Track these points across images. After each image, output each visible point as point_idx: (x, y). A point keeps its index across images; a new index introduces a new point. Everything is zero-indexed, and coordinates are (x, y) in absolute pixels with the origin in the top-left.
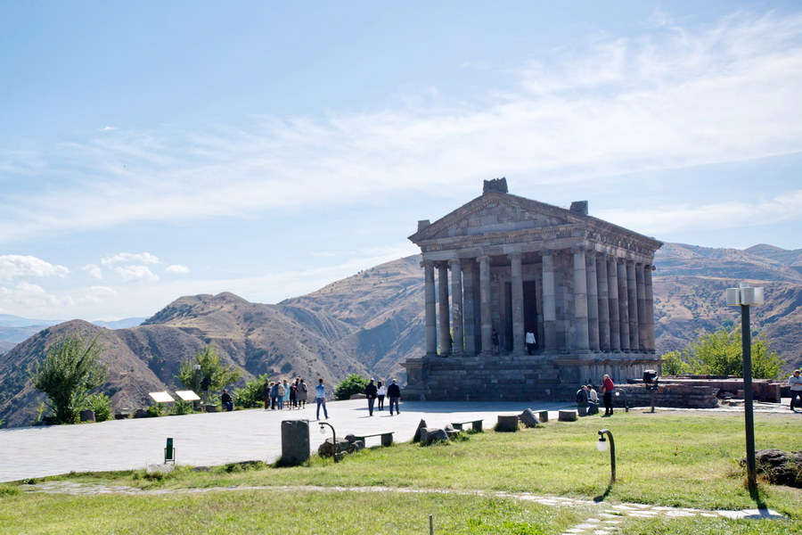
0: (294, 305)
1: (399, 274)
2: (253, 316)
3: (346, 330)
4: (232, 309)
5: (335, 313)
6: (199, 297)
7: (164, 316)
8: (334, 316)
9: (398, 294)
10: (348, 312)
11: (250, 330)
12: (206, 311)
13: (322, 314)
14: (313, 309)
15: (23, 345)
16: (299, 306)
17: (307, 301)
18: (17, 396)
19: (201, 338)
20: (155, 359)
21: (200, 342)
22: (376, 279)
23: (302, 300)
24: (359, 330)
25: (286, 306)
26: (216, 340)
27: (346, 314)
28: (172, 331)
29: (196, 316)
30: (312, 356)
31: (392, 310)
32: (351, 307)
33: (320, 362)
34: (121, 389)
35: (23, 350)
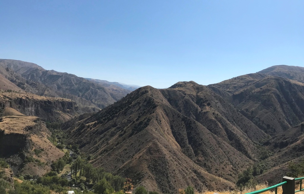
0: (212, 86)
1: (246, 79)
2: (199, 88)
3: (228, 95)
4: (193, 86)
5: (225, 89)
6: (184, 82)
7: (173, 87)
8: (225, 90)
9: (245, 85)
10: (229, 89)
11: (198, 92)
12: (185, 86)
13: (221, 89)
14: (218, 88)
15: (134, 91)
16: (214, 86)
17: (216, 85)
18: (130, 105)
19: (184, 93)
20: (170, 98)
21: (183, 94)
22: (238, 80)
23: (215, 85)
24: (232, 95)
25: (210, 86)
26: (188, 94)
27: (228, 90)
28: (175, 91)
29: (182, 87)
30: (216, 101)
31: (243, 89)
32: (230, 88)
33: (219, 104)
34: (158, 106)
35: (134, 93)
